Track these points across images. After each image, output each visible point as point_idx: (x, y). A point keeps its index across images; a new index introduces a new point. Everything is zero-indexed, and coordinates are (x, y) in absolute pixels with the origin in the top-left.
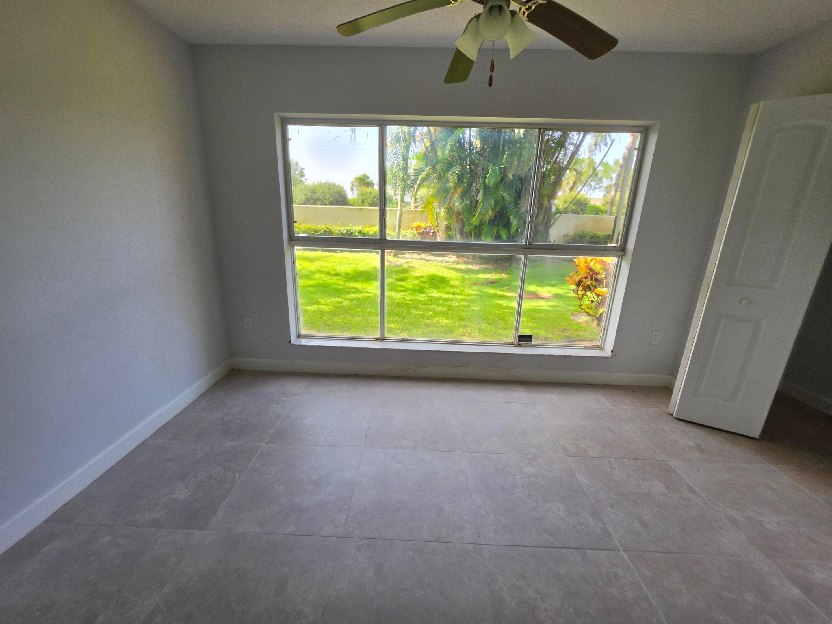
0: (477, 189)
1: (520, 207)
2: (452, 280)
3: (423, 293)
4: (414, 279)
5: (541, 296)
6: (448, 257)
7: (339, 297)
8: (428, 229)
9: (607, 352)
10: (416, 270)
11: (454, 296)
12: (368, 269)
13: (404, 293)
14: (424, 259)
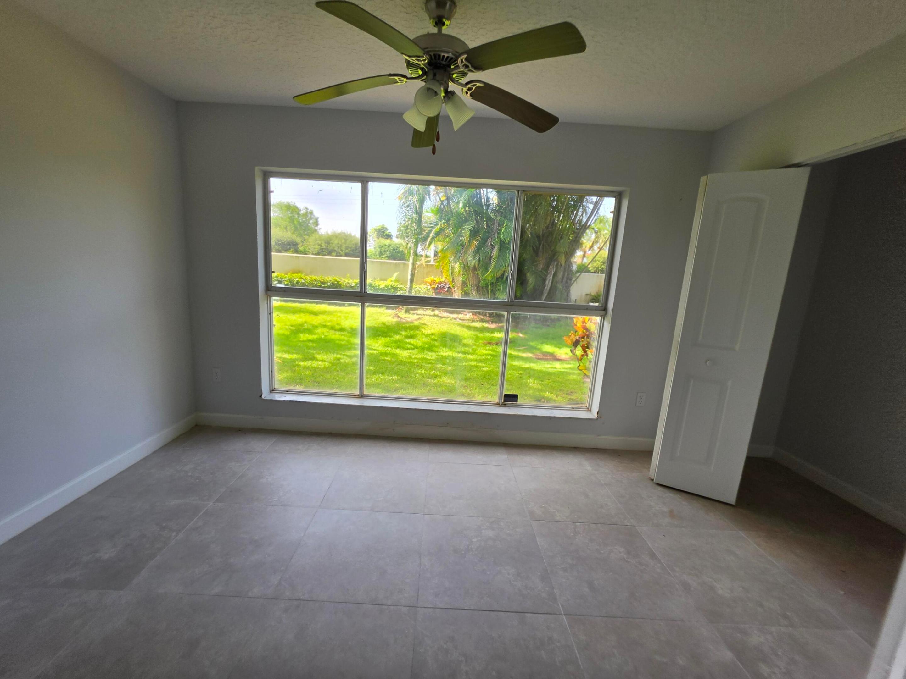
0: (491, 245)
1: (537, 265)
2: (465, 338)
3: (432, 351)
4: (424, 337)
5: (558, 358)
6: (463, 315)
7: (337, 354)
8: (443, 284)
9: (594, 415)
10: (427, 328)
11: (465, 356)
12: (376, 324)
13: (411, 351)
14: (437, 316)
